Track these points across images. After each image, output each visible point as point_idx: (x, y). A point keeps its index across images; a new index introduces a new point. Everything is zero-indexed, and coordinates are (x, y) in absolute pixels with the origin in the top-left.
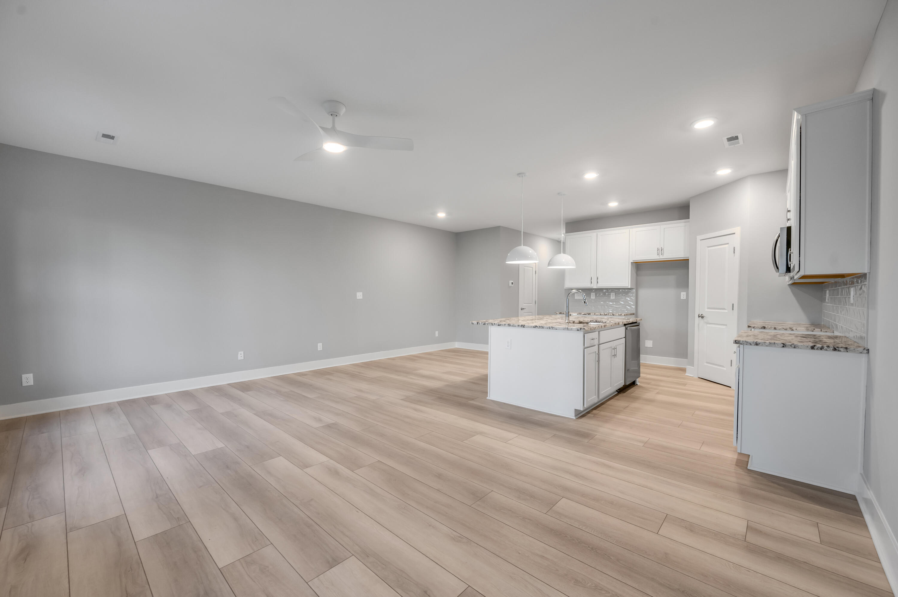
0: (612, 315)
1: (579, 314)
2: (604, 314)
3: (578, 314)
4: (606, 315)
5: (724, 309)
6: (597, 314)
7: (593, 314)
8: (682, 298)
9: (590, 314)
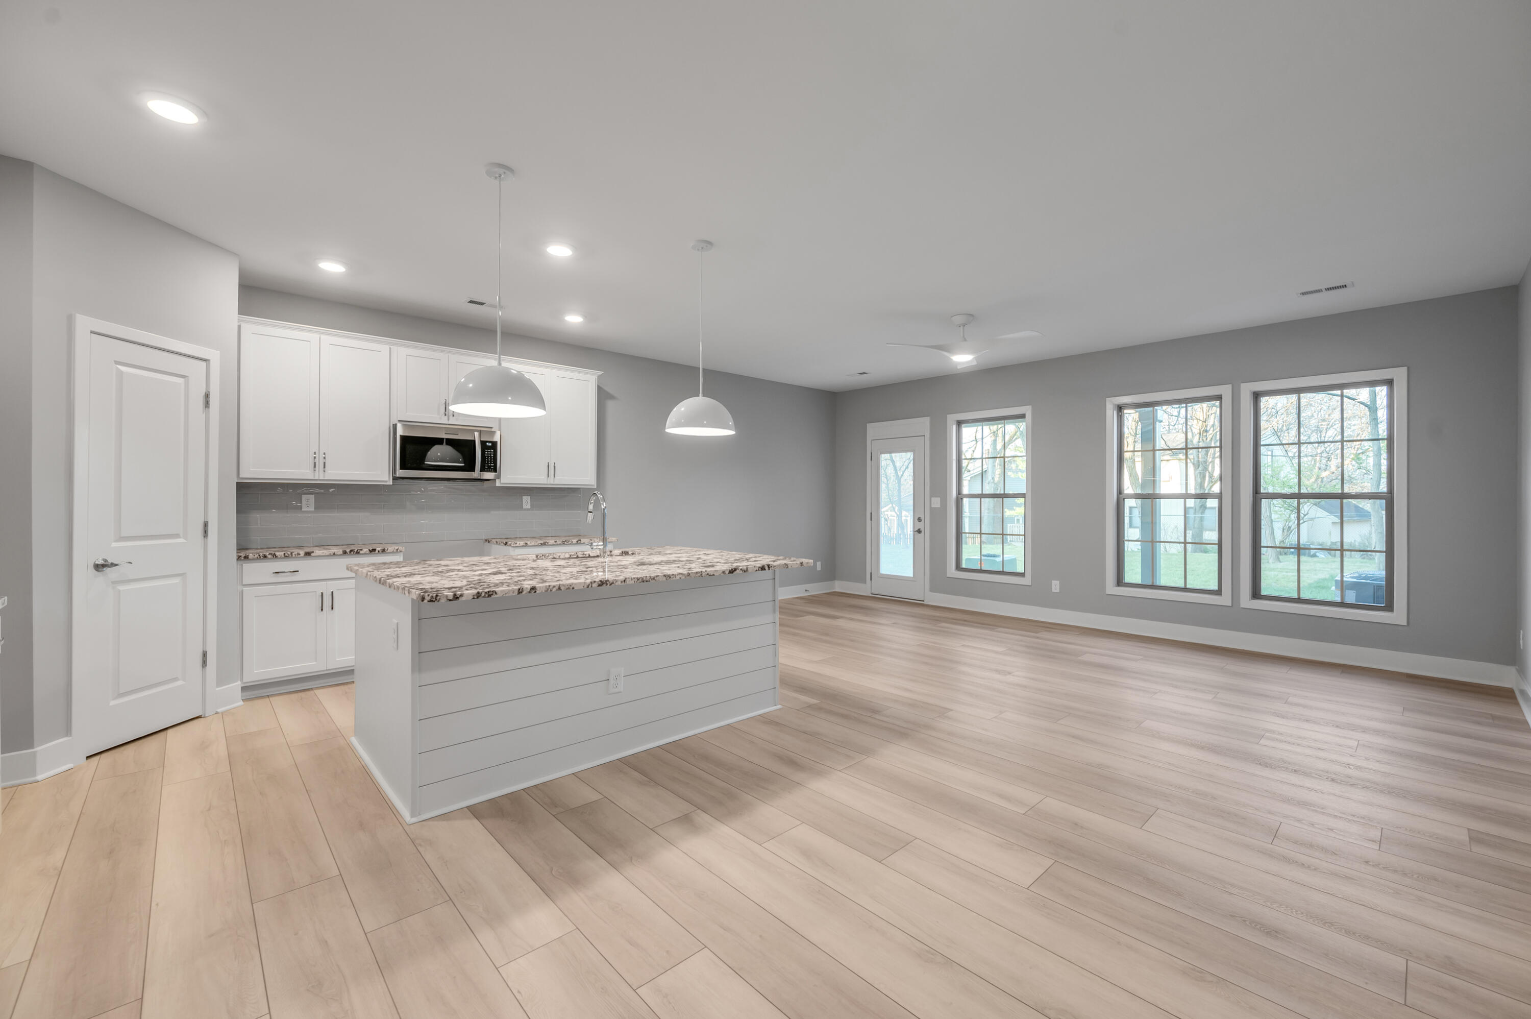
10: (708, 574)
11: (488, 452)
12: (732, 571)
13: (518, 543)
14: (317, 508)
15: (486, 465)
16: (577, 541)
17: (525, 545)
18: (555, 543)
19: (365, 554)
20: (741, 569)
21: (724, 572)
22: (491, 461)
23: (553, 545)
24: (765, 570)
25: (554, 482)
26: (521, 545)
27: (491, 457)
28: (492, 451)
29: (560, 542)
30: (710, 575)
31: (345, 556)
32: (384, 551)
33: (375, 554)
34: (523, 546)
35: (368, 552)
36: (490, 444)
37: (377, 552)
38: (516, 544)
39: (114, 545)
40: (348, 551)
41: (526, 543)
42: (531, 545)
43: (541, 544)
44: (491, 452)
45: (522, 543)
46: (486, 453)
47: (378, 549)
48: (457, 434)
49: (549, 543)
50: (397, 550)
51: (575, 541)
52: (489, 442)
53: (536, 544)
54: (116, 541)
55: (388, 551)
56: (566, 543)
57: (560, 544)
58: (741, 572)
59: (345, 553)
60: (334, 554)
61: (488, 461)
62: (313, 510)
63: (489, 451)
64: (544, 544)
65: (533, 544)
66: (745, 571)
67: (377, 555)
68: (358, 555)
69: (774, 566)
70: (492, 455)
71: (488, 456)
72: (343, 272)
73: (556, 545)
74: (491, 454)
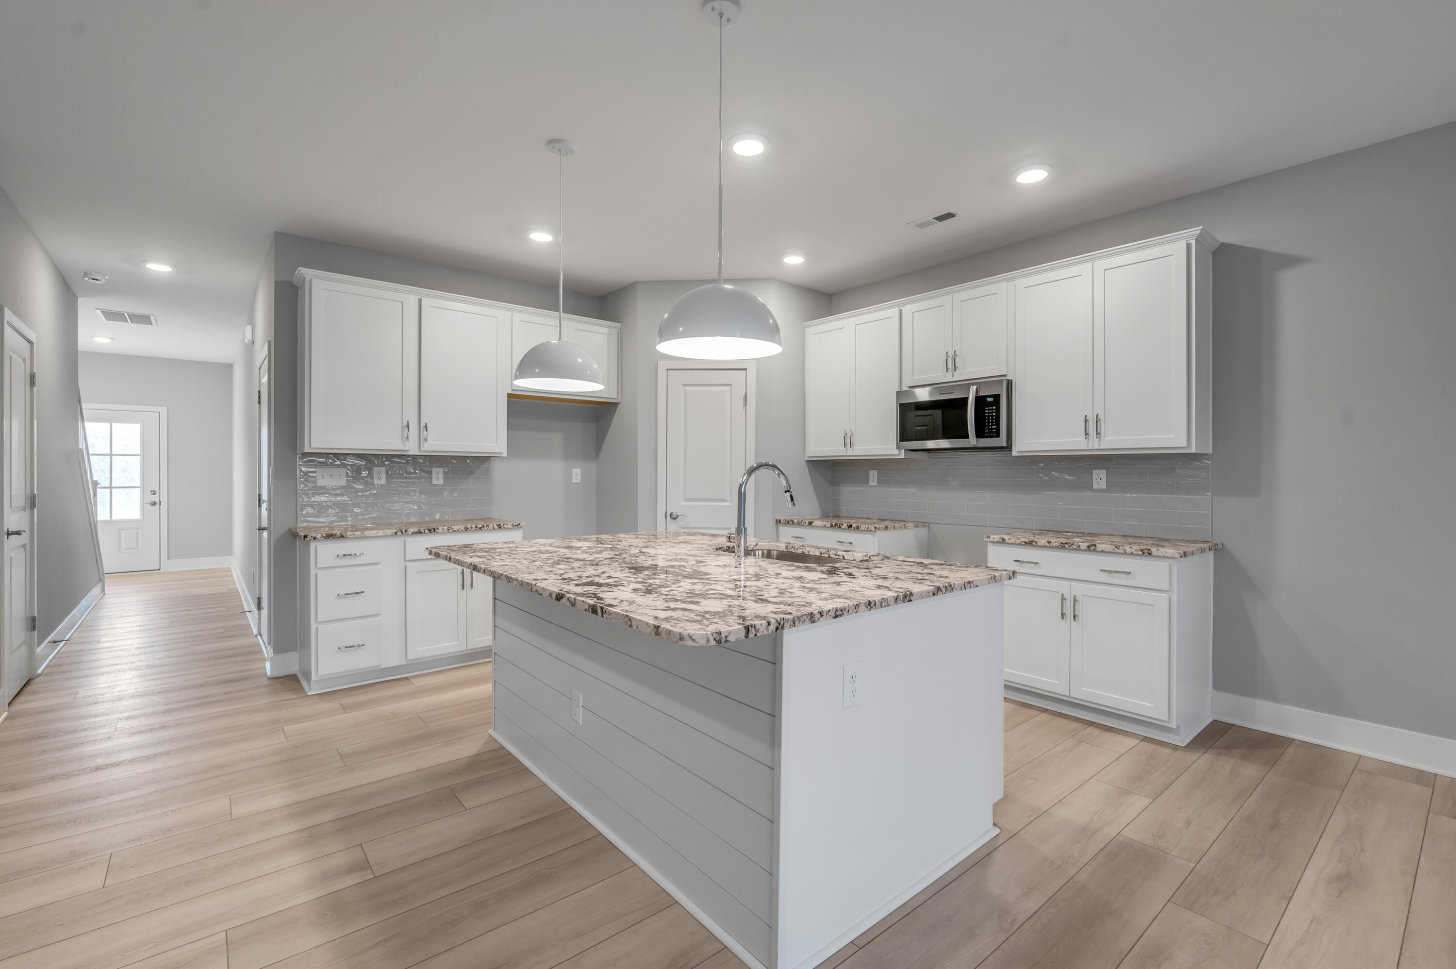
0: (496, 527)
1: (399, 533)
2: (476, 527)
3: (396, 533)
4: (480, 528)
5: (724, 500)
6: (456, 528)
7: (446, 528)
8: (574, 481)
9: (434, 529)
10: (536, 591)
11: (988, 410)
12: (559, 597)
13: (992, 537)
14: (880, 482)
15: (987, 428)
16: (1089, 547)
17: (1001, 540)
18: (1048, 545)
19: (845, 529)
20: (568, 599)
21: (550, 595)
22: (992, 422)
23: (1045, 547)
24: (597, 615)
25: (1099, 445)
26: (996, 540)
27: (992, 416)
28: (994, 408)
29: (1057, 544)
30: (538, 594)
31: (831, 529)
32: (858, 528)
33: (851, 530)
34: (998, 542)
35: (847, 527)
36: (992, 399)
37: (853, 528)
38: (989, 537)
39: (683, 503)
40: (834, 524)
41: (1003, 539)
42: (1010, 541)
43: (1026, 543)
44: (992, 409)
45: (997, 538)
46: (987, 411)
47: (854, 525)
48: (953, 393)
49: (1039, 544)
50: (868, 528)
51: (1084, 546)
52: (990, 396)
53: (1018, 542)
54: (685, 501)
55: (861, 529)
56: (1067, 546)
57: (1056, 547)
58: (568, 603)
59: (832, 526)
60: (825, 526)
61: (989, 422)
62: (876, 484)
63: (990, 408)
64: (1030, 544)
65: (1012, 541)
66: (573, 604)
67: (853, 531)
68: (839, 530)
69: (610, 614)
70: (994, 414)
71: (989, 416)
72: (803, 262)
73: (1049, 547)
74: (992, 413)
